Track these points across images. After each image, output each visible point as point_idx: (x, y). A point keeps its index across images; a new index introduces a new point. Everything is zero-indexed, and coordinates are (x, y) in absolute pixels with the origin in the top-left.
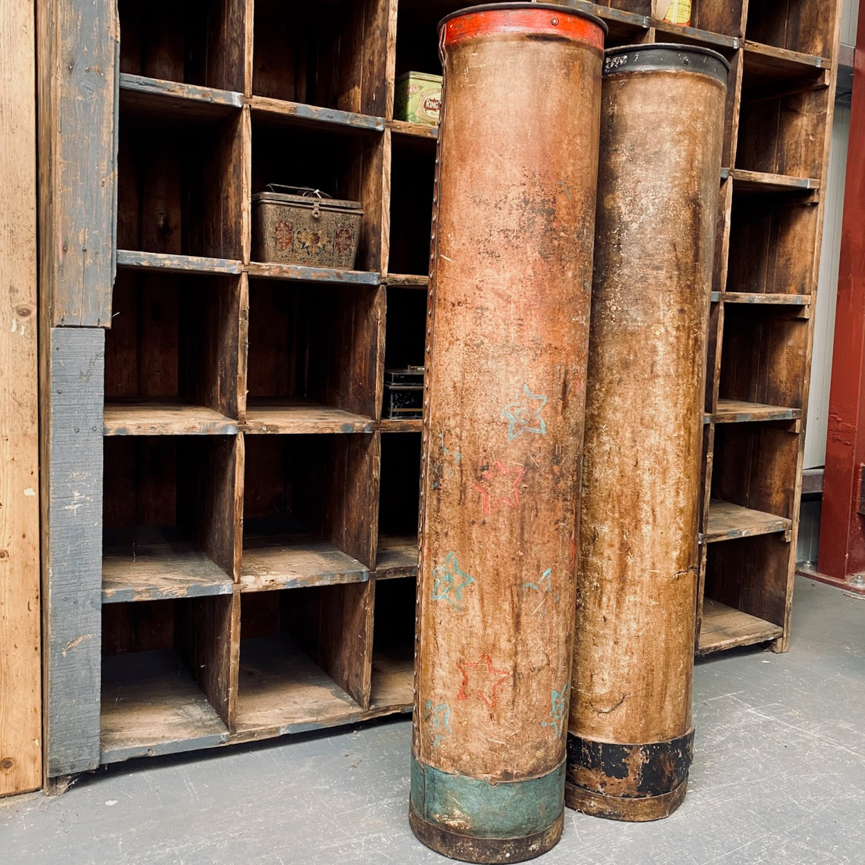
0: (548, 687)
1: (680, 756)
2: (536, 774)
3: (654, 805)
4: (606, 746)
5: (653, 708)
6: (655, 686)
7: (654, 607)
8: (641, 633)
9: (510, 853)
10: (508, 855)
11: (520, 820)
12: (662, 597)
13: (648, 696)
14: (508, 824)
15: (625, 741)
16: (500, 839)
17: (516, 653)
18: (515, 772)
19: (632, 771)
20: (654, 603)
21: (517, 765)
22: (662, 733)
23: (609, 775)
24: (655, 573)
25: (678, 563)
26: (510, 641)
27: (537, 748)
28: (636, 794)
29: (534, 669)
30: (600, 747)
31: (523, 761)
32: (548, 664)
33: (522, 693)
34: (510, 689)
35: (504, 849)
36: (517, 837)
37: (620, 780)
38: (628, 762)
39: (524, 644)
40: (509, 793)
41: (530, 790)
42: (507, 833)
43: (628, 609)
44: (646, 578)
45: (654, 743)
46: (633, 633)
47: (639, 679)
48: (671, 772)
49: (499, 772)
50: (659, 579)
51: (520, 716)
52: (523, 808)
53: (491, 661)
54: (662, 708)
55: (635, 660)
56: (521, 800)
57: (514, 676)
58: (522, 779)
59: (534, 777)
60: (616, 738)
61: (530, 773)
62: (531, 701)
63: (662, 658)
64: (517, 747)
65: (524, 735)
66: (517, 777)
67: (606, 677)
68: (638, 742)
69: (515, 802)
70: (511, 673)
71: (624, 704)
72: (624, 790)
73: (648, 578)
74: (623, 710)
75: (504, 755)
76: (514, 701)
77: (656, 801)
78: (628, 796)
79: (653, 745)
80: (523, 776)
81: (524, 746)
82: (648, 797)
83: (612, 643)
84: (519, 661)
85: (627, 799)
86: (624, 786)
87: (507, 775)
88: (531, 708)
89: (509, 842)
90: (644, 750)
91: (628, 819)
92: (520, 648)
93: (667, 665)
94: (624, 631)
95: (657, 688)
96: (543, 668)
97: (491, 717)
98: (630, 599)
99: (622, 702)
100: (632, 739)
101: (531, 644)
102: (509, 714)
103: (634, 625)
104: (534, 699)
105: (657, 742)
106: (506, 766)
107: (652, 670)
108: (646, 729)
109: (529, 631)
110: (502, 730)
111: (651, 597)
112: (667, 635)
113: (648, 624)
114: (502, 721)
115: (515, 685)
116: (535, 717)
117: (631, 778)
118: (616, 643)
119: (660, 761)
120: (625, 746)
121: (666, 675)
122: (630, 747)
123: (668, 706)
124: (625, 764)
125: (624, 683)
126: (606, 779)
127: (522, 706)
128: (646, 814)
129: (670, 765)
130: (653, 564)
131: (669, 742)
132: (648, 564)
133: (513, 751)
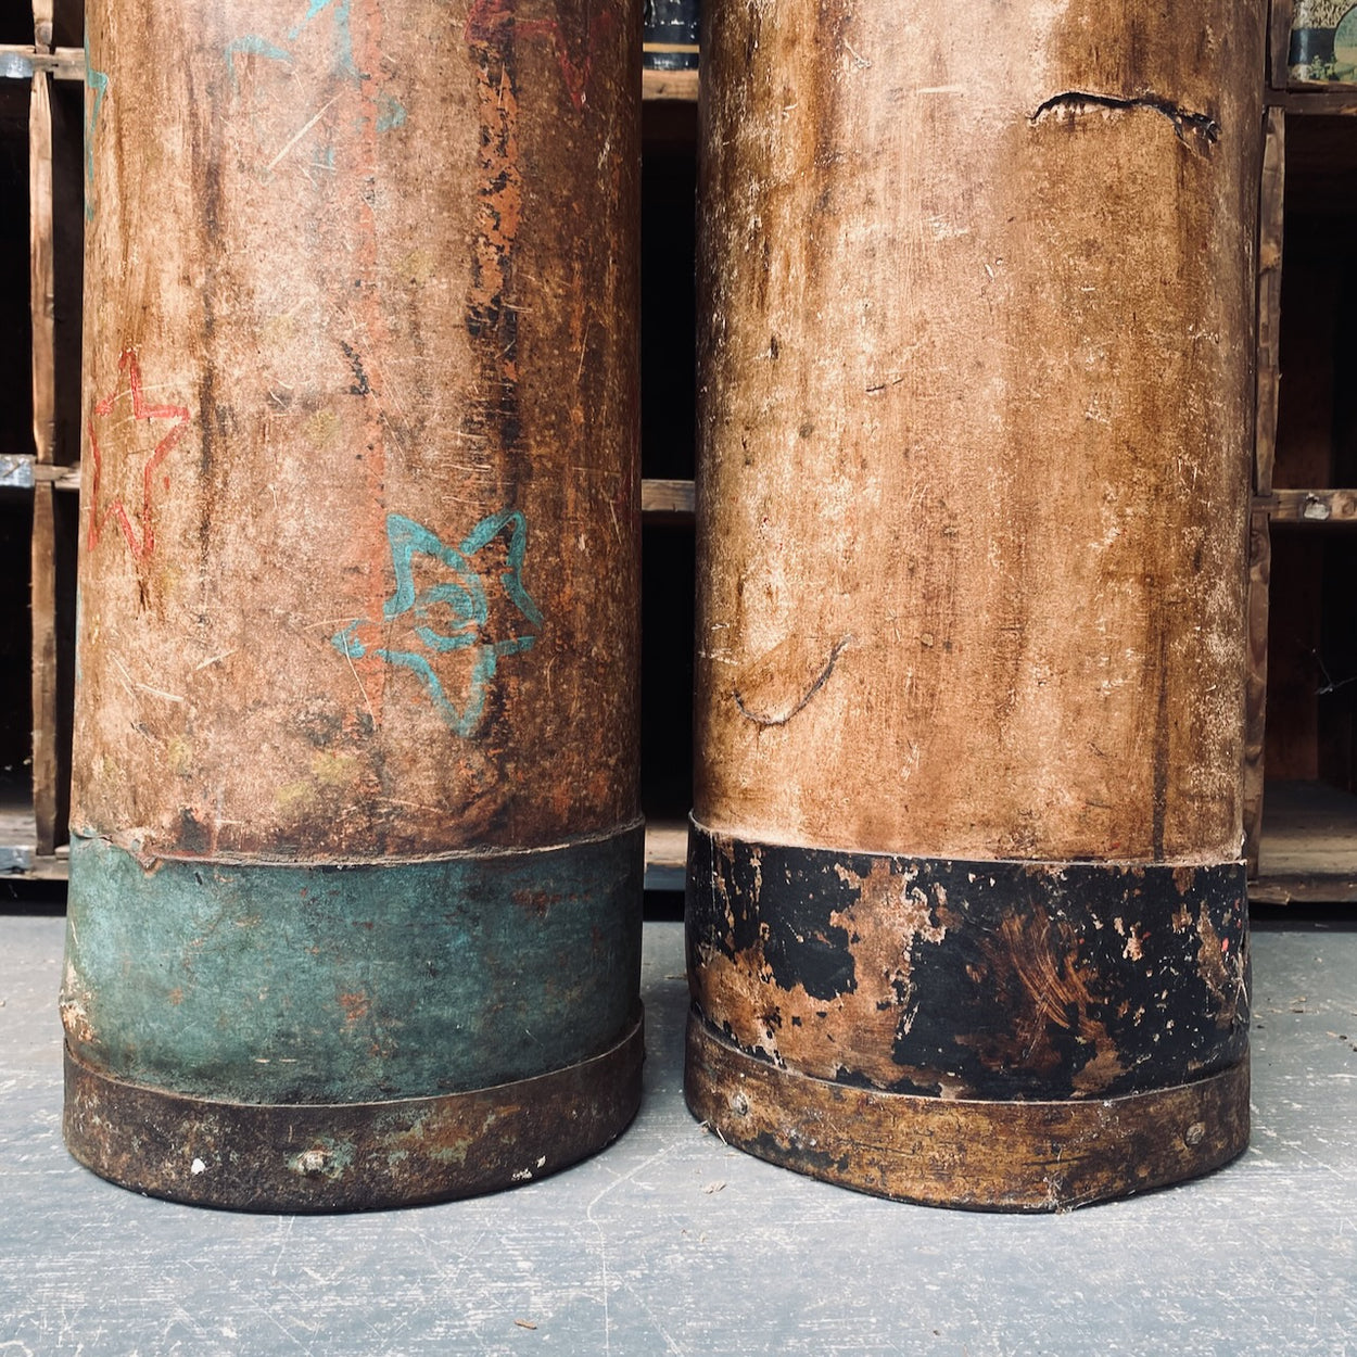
0: (363, 490)
1: (1132, 948)
2: (311, 850)
3: (975, 1137)
4: (776, 856)
5: (957, 703)
6: (966, 602)
7: (946, 249)
8: (893, 373)
9: (208, 1160)
10: (198, 1166)
11: (244, 1030)
12: (980, 202)
13: (934, 646)
14: (198, 1040)
15: (844, 839)
16: (175, 1093)
17: (209, 329)
18: (218, 823)
19: (871, 968)
20: (945, 231)
21: (229, 795)
22: (1016, 824)
23: (786, 982)
24: (945, 99)
25: (1063, 55)
26: (187, 280)
27: (319, 741)
28: (893, 1073)
29: (285, 398)
30: (755, 863)
31: (249, 783)
32: (359, 390)
33: (234, 494)
34: (191, 475)
35: (185, 1137)
36: (236, 1102)
37: (824, 1005)
38: (851, 928)
39: (239, 288)
40: (196, 907)
41: (283, 913)
42: (200, 1074)
43: (846, 277)
44: (910, 128)
45: (970, 857)
46: (864, 373)
47: (890, 571)
48: (1071, 1010)
49: (166, 819)
50: (965, 124)
51: (228, 589)
52: (255, 981)
53: (138, 371)
54: (1004, 708)
55: (873, 492)
56: (244, 946)
57: (203, 419)
58: (248, 858)
59: (305, 862)
60: (812, 827)
61: (284, 840)
62: (276, 531)
63: (995, 483)
64: (226, 717)
65: (250, 673)
66: (226, 845)
67: (778, 580)
68: (897, 847)
69: (221, 950)
70: (194, 411)
71: (838, 681)
72: (840, 1052)
73: (918, 126)
74: (834, 707)
75: (182, 751)
76: (205, 526)
77: (985, 1124)
78: (856, 1078)
79: (963, 867)
80: (249, 843)
81: (253, 719)
82: (948, 1095)
83: (792, 437)
84: (219, 362)
85: (852, 1092)
86: (840, 1029)
87: (190, 831)
88: (279, 560)
89: (200, 1112)
90: (922, 881)
91: (857, 1180)
92: (222, 309)
93: (1024, 517)
94: (834, 376)
95: (976, 617)
96: (331, 400)
97: (143, 592)
98: (852, 233)
99: (828, 673)
100: (871, 828)
101: (266, 291)
102: (192, 580)
103: (866, 343)
104: (291, 526)
105: (990, 857)
106: (187, 793)
107: (948, 534)
108: (929, 793)
109: (256, 237)
110: (171, 645)
111: (931, 207)
112: (1016, 375)
113: (921, 327)
114: (172, 609)
115: (207, 461)
116: (301, 604)
117: (867, 997)
118: (805, 432)
119: (1002, 945)
120: (841, 858)
121: (1017, 557)
122: (862, 865)
123: (1040, 706)
124: (840, 936)
125: (834, 594)
126: (778, 997)
127: (236, 547)
128: (942, 1173)
129: (1062, 975)
130: (938, 59)
131: (1057, 870)
132: (915, 60)
133: (211, 736)
